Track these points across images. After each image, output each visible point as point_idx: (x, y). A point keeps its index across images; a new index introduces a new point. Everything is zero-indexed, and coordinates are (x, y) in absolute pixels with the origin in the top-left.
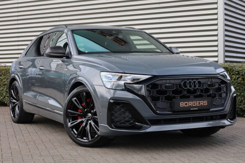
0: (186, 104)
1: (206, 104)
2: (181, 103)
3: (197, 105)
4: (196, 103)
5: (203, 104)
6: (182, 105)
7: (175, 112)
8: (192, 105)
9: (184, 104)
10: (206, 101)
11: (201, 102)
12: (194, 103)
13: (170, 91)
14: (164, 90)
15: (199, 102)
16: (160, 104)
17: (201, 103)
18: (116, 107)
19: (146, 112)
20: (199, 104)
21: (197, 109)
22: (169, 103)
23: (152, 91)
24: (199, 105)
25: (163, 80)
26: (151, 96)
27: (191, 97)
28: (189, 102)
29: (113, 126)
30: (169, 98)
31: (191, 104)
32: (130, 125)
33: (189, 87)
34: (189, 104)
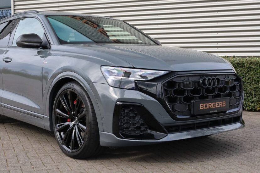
0: (206, 106)
1: (224, 105)
2: (201, 105)
3: (217, 107)
4: (216, 104)
5: (222, 105)
6: (202, 107)
7: (193, 116)
8: (212, 106)
9: (204, 106)
10: (225, 102)
11: (220, 102)
12: (214, 104)
13: (189, 90)
14: (182, 89)
15: (218, 103)
16: (178, 106)
17: (220, 105)
18: (124, 111)
19: (162, 117)
20: (218, 105)
21: (216, 111)
22: (188, 105)
23: (169, 91)
24: (218, 107)
25: (181, 78)
26: (168, 96)
27: (209, 97)
28: (209, 104)
29: (121, 135)
30: (188, 99)
31: (210, 106)
32: (142, 133)
33: (209, 85)
34: (209, 106)
